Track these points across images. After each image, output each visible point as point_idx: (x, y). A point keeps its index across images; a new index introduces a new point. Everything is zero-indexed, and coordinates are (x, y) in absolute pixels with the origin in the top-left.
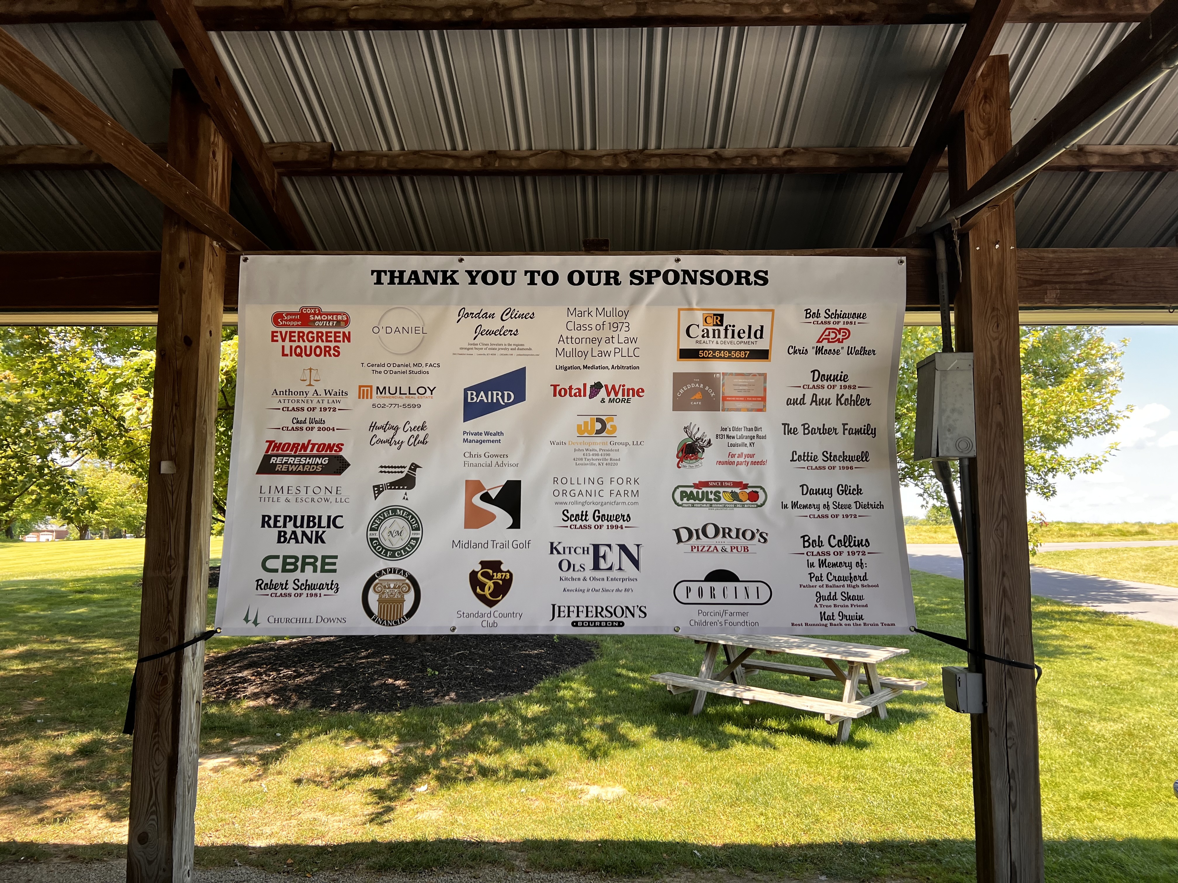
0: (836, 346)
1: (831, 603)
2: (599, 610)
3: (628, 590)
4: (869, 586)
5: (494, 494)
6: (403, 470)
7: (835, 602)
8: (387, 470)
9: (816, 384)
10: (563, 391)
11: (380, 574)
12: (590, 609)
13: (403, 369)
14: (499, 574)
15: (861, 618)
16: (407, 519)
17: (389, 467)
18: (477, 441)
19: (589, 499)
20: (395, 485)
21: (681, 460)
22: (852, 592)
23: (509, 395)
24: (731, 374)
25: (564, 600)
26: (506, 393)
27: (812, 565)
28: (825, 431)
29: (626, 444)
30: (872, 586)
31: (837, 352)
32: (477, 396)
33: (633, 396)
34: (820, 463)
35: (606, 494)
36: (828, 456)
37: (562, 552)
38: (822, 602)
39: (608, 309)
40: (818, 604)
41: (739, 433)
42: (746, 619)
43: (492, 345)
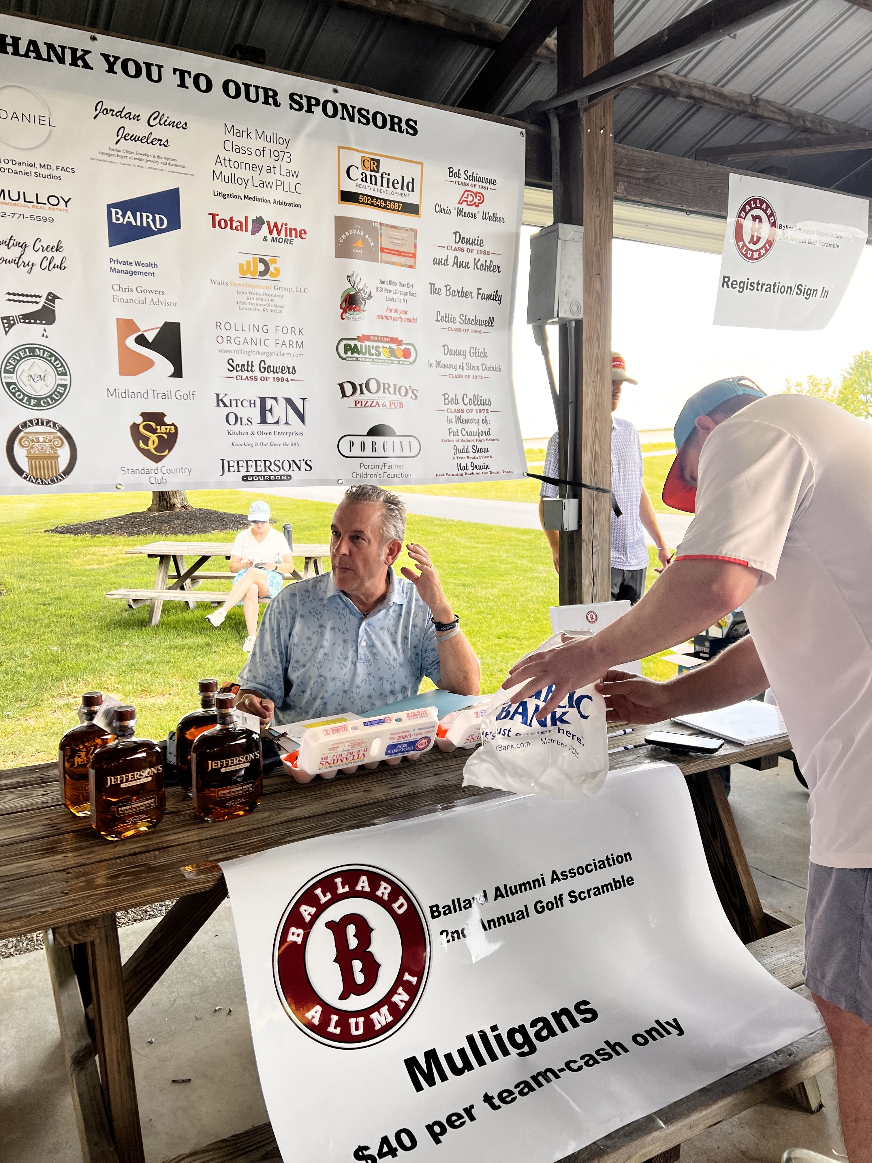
0: (472, 210)
1: (465, 455)
2: (268, 464)
3: (295, 444)
4: (491, 440)
5: (150, 337)
6: (37, 299)
7: (468, 454)
8: (17, 298)
9: (457, 246)
10: (223, 223)
11: (24, 425)
12: (259, 463)
13: (28, 169)
14: (163, 427)
15: (487, 467)
16: (50, 361)
17: (19, 295)
18: (127, 272)
19: (254, 348)
20: (28, 318)
21: (345, 311)
22: (480, 445)
23: (161, 220)
24: (387, 225)
25: (233, 455)
26: (157, 216)
27: (450, 421)
28: (463, 294)
29: (290, 290)
30: (494, 440)
31: (474, 216)
32: (124, 216)
33: (296, 237)
34: (457, 325)
35: (271, 343)
36: (464, 318)
37: (228, 404)
38: (458, 455)
39: (268, 133)
40: (455, 456)
41: (395, 288)
42: (401, 471)
43: (137, 154)
